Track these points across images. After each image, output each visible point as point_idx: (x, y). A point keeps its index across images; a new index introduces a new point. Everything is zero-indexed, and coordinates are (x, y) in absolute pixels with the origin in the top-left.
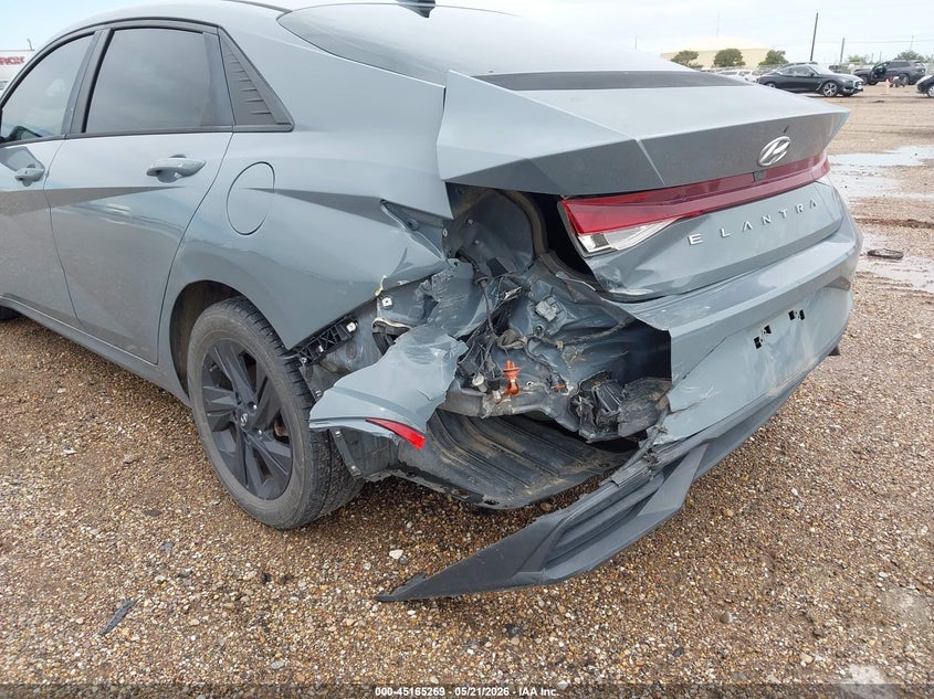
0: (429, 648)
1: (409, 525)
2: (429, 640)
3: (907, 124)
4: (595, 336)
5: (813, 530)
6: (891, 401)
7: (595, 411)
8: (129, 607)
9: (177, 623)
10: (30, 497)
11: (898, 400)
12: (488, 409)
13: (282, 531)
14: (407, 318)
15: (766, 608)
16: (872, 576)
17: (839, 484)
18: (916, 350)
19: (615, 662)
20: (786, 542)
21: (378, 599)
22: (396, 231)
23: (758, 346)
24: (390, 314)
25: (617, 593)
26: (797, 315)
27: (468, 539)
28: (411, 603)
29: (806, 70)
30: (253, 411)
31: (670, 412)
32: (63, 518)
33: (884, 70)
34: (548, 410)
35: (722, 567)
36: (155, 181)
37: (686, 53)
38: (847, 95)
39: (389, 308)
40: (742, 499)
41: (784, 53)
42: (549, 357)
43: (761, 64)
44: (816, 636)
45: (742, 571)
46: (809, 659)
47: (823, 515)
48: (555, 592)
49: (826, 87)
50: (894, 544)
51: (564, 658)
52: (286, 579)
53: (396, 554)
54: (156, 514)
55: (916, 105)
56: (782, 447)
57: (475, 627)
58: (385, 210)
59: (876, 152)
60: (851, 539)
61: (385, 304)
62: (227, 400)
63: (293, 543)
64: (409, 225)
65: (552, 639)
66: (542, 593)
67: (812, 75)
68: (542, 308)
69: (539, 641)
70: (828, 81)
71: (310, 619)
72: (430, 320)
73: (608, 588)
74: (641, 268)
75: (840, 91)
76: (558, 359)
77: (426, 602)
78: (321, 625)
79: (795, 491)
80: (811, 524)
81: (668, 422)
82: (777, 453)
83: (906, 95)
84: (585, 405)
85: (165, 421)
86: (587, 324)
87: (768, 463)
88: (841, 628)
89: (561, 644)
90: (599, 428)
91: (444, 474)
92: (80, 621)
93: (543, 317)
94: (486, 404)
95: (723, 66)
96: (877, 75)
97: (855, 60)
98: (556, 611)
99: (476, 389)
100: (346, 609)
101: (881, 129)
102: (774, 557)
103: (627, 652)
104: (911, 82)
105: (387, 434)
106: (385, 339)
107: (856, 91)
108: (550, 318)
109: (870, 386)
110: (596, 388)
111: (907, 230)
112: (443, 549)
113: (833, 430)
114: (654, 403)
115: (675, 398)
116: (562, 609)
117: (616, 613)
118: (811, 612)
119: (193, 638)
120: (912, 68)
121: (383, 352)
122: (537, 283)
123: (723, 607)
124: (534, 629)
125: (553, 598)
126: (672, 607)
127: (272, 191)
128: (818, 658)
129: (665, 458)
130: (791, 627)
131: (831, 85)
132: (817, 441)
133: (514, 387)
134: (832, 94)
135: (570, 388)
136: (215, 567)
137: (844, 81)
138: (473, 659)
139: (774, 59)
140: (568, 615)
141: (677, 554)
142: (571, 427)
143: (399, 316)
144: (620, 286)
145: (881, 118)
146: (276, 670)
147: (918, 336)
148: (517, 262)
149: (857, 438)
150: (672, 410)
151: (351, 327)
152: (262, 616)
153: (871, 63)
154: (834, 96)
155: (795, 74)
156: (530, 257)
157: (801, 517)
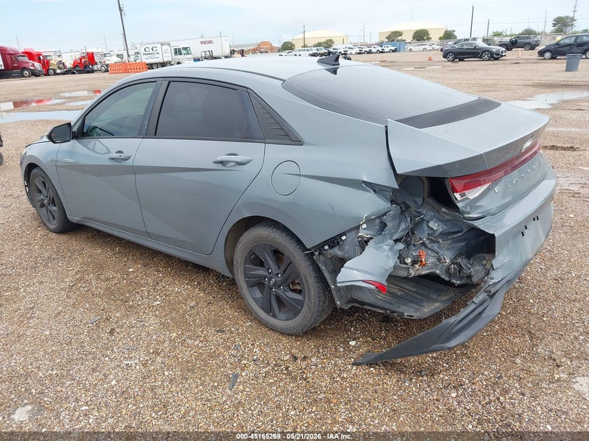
0: (387, 384)
1: (352, 329)
2: (385, 381)
3: (537, 79)
4: (456, 236)
5: (545, 319)
6: (566, 252)
7: (460, 272)
8: (236, 376)
9: (263, 382)
10: (152, 327)
11: (569, 251)
12: (413, 273)
13: (291, 336)
14: (372, 233)
15: (534, 356)
16: (576, 338)
17: (551, 296)
18: (572, 224)
19: (473, 384)
20: (534, 325)
21: (354, 364)
22: (370, 194)
23: (523, 235)
24: (366, 231)
25: (463, 354)
26: (536, 219)
27: (383, 334)
28: (370, 364)
29: (471, 44)
30: (278, 277)
31: (493, 269)
32: (176, 337)
33: (516, 42)
34: (438, 272)
35: (508, 339)
36: (220, 167)
37: (395, 32)
38: (496, 59)
39: (365, 229)
40: (508, 306)
41: (454, 31)
42: (435, 246)
43: (440, 38)
44: (558, 366)
45: (517, 340)
46: (558, 376)
47: (547, 312)
48: (435, 355)
49: (484, 54)
50: (583, 322)
51: (450, 384)
52: (305, 358)
53: (353, 343)
54: (222, 331)
55: (539, 65)
56: (519, 279)
57: (405, 374)
58: (363, 185)
59: (523, 100)
60: (563, 322)
61: (363, 227)
62: (261, 272)
63: (299, 341)
64: (374, 191)
65: (441, 376)
66: (429, 356)
67: (475, 48)
68: (431, 224)
69: (436, 377)
70: (485, 51)
71: (326, 376)
72: (383, 233)
73: (458, 352)
74: (477, 204)
75: (492, 57)
76: (439, 247)
77: (377, 364)
78: (332, 378)
79: (531, 301)
80: (543, 316)
81: (493, 274)
82: (518, 282)
83: (531, 57)
84: (454, 268)
85: (199, 284)
86: (451, 230)
87: (515, 288)
88: (568, 362)
89: (447, 378)
90: (461, 279)
91: (380, 304)
92: (216, 384)
93: (432, 229)
94: (411, 271)
95: (418, 40)
96: (512, 45)
97: (497, 34)
98: (439, 364)
99: (407, 264)
100: (340, 370)
101: (523, 83)
102: (530, 333)
103: (477, 379)
104: (533, 48)
105: (373, 287)
106: (364, 243)
107: (502, 56)
108: (435, 229)
109: (553, 245)
110: (459, 260)
111: (552, 152)
112: (373, 339)
113: (541, 269)
114: (485, 265)
115: (496, 263)
116: (441, 362)
117: (466, 362)
118: (553, 356)
119: (275, 388)
120: (533, 40)
121: (363, 250)
122: (427, 212)
123: (513, 357)
124: (432, 373)
125: (435, 358)
126: (490, 359)
127: (300, 175)
128: (562, 375)
129: (493, 290)
130: (546, 363)
131: (487, 53)
132: (535, 275)
133: (424, 262)
134: (488, 58)
135: (448, 261)
136: (267, 355)
137: (494, 50)
138: (409, 387)
139: (448, 35)
140: (445, 365)
141: (485, 334)
142: (447, 279)
143: (369, 232)
144: (469, 213)
145: (520, 75)
146: (321, 399)
147: (572, 216)
148: (415, 202)
149: (554, 272)
150: (495, 267)
151: (344, 238)
152: (302, 376)
153: (507, 36)
154: (489, 60)
155: (465, 47)
156: (422, 200)
157: (538, 313)
